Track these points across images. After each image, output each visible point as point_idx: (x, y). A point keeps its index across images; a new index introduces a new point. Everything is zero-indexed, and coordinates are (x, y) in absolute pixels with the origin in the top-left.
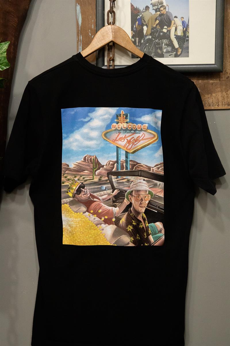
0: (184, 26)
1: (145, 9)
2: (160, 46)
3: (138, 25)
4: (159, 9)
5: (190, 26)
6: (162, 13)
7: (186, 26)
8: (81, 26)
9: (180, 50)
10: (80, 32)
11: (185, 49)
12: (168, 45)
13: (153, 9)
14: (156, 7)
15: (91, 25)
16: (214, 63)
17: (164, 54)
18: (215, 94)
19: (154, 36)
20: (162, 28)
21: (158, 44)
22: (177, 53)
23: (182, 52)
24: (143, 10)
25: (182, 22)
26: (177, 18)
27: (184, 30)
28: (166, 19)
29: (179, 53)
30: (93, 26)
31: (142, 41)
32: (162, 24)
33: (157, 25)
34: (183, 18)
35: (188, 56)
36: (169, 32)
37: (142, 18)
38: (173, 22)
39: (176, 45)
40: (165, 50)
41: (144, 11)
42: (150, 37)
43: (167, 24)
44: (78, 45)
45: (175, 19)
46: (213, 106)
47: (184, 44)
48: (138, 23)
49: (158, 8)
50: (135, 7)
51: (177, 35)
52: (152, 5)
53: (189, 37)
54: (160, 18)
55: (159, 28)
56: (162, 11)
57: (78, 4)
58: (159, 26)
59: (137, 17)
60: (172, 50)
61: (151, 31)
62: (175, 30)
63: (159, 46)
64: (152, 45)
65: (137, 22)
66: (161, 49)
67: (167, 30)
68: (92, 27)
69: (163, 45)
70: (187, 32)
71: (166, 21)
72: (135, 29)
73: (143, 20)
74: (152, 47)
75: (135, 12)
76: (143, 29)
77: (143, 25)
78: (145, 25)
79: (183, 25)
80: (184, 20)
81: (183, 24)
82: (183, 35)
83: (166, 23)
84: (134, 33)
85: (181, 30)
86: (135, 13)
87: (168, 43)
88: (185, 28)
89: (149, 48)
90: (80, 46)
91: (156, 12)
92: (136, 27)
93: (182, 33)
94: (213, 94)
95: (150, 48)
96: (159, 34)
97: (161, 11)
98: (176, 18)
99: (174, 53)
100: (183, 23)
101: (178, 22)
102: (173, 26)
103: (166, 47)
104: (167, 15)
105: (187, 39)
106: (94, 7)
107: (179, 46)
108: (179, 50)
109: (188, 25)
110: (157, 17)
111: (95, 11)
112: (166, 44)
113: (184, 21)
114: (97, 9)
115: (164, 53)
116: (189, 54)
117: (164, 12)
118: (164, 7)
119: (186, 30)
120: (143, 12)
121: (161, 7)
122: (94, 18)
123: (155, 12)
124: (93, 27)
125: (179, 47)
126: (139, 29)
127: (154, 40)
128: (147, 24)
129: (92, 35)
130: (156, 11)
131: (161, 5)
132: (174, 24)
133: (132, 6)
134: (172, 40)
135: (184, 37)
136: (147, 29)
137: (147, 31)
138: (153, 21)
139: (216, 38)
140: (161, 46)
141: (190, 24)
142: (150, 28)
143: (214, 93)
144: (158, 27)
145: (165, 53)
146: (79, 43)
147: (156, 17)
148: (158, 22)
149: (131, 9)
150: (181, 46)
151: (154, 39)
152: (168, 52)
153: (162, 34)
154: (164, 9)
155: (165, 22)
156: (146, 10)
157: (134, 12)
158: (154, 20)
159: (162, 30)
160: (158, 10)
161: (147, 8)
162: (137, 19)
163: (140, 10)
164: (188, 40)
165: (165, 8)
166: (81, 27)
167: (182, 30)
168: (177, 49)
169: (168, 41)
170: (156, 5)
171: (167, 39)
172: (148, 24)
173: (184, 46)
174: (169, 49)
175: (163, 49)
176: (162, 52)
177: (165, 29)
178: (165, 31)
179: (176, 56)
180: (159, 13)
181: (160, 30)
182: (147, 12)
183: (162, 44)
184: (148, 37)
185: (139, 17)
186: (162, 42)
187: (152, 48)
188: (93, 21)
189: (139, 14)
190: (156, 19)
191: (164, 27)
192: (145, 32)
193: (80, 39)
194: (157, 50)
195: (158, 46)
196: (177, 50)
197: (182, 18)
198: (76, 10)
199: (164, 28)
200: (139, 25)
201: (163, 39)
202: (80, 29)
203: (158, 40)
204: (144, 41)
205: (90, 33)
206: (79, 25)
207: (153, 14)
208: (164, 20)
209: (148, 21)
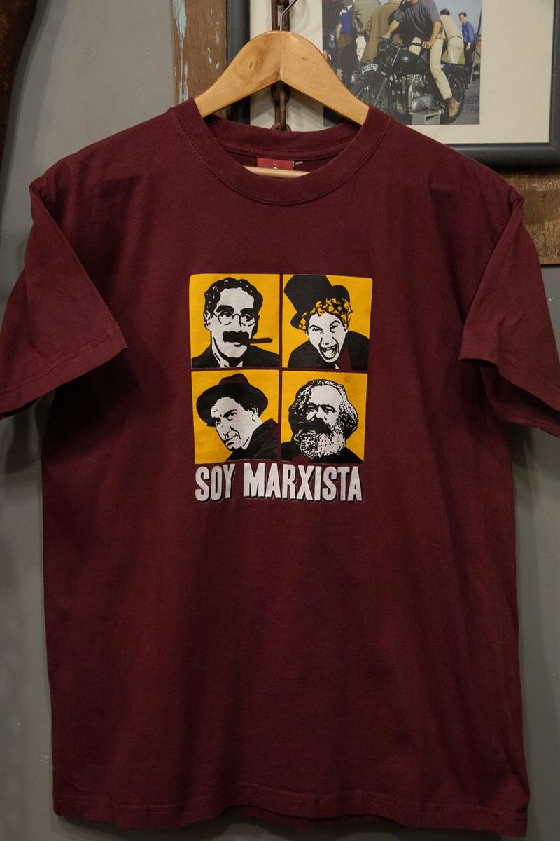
0: (468, 39)
2: (402, 93)
3: (341, 34)
5: (483, 38)
6: (408, 1)
7: (472, 38)
8: (185, 38)
9: (455, 105)
10: (182, 54)
11: (468, 100)
12: (422, 90)
15: (214, 34)
16: (546, 140)
17: (411, 116)
18: (552, 223)
19: (385, 65)
20: (408, 43)
21: (397, 87)
22: (447, 113)
23: (460, 109)
25: (463, 26)
26: (448, 14)
27: (468, 47)
28: (418, 18)
29: (452, 114)
30: (217, 36)
31: (353, 77)
32: (406, 32)
33: (393, 34)
34: (465, 15)
35: (476, 121)
36: (426, 53)
37: (353, 14)
38: (437, 26)
39: (446, 92)
40: (414, 105)
42: (375, 67)
43: (422, 32)
44: (178, 91)
45: (444, 18)
46: (545, 255)
47: (467, 88)
48: (342, 28)
51: (446, 61)
53: (480, 68)
54: (401, 15)
55: (400, 41)
58: (400, 38)
59: (340, 10)
60: (434, 103)
61: (378, 51)
62: (442, 49)
63: (399, 93)
64: (381, 90)
65: (340, 26)
66: (404, 100)
67: (420, 48)
68: (215, 40)
69: (410, 89)
70: (476, 55)
71: (417, 23)
72: (333, 46)
73: (357, 18)
74: (379, 94)
76: (355, 46)
77: (355, 35)
78: (361, 34)
79: (463, 34)
80: (467, 19)
81: (466, 33)
82: (463, 61)
83: (419, 30)
84: (330, 56)
85: (459, 48)
86: (334, 0)
87: (423, 85)
88: (469, 44)
89: (371, 98)
90: (183, 92)
92: (335, 39)
93: (461, 57)
94: (546, 223)
95: (376, 97)
96: (399, 60)
98: (445, 16)
99: (440, 112)
100: (465, 28)
101: (452, 26)
102: (436, 38)
103: (417, 93)
104: (422, 8)
105: (476, 73)
107: (453, 92)
108: (453, 105)
109: (478, 35)
110: (395, 11)
112: (418, 89)
113: (467, 23)
115: (412, 114)
116: (479, 116)
119: (474, 48)
122: (221, 13)
124: (218, 41)
125: (454, 95)
126: (344, 45)
127: (386, 77)
128: (365, 31)
129: (215, 63)
132: (441, 32)
134: (435, 77)
135: (467, 69)
136: (367, 46)
137: (366, 49)
138: (383, 22)
139: (552, 73)
140: (404, 92)
141: (483, 32)
142: (374, 41)
143: (551, 220)
144: (397, 40)
145: (414, 112)
146: (181, 84)
147: (392, 11)
148: (395, 24)
150: (457, 94)
151: (384, 74)
152: (421, 109)
153: (406, 59)
155: (415, 24)
158: (385, 20)
159: (408, 48)
162: (339, 17)
164: (477, 78)
166: (184, 41)
167: (463, 47)
168: (448, 100)
169: (423, 79)
171: (422, 73)
172: (370, 31)
173: (468, 93)
174: (427, 100)
175: (409, 101)
176: (407, 108)
177: (416, 44)
178: (415, 50)
179: (445, 120)
183: (408, 87)
184: (368, 68)
185: (344, 11)
187: (380, 98)
188: (218, 23)
189: (344, 1)
190: (391, 19)
191: (412, 40)
192: (360, 54)
193: (184, 75)
194: (394, 104)
195: (396, 93)
196: (447, 103)
197: (462, 15)
199: (414, 44)
200: (345, 33)
201: (409, 74)
202: (182, 45)
203: (395, 75)
204: (358, 80)
205: (211, 58)
206: (180, 36)
207: (383, 4)
208: (413, 20)
209: (370, 24)
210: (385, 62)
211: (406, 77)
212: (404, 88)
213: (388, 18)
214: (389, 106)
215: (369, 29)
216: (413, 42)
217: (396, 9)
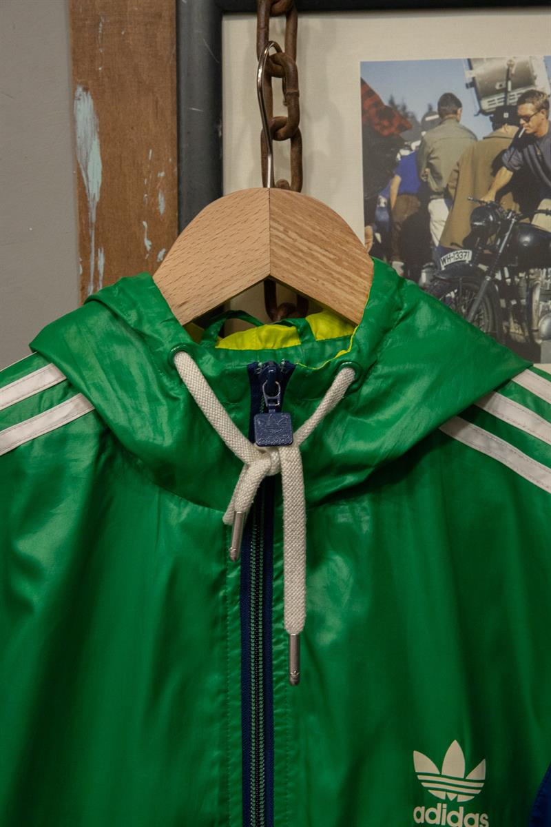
1: (435, 109)
2: (519, 303)
3: (399, 194)
4: (513, 110)
6: (530, 131)
8: (101, 201)
10: (92, 233)
13: (482, 112)
14: (497, 101)
15: (154, 195)
17: (538, 347)
19: (486, 252)
20: (530, 209)
21: (510, 291)
24: (427, 115)
28: (549, 164)
30: (161, 199)
31: (423, 275)
32: (526, 190)
33: (500, 194)
37: (423, 157)
40: (544, 326)
41: (433, 122)
42: (467, 256)
48: (401, 185)
49: (506, 108)
50: (386, 103)
52: (473, 89)
54: (516, 159)
55: (515, 207)
56: (527, 118)
57: (80, 89)
58: (515, 200)
59: (398, 151)
61: (472, 225)
63: (514, 302)
64: (479, 299)
65: (397, 180)
66: (525, 316)
68: (157, 204)
69: (536, 296)
71: (548, 173)
72: (383, 216)
73: (430, 166)
74: (474, 308)
75: (384, 127)
76: (426, 217)
77: (425, 195)
78: (439, 194)
84: (378, 236)
86: (386, 132)
91: (496, 127)
92: (388, 204)
95: (468, 311)
96: (513, 241)
97: (522, 121)
103: (550, 303)
106: (168, 104)
110: (504, 151)
111: (171, 121)
112: (550, 294)
114: (184, 115)
115: (540, 342)
117: (539, 125)
118: (540, 102)
120: (427, 126)
121: (523, 100)
122: (168, 157)
123: (491, 123)
124: (162, 208)
126: (406, 216)
127: (487, 273)
128: (446, 189)
129: (155, 247)
130: (497, 119)
131: (523, 91)
133: (367, 93)
136: (450, 218)
137: (449, 222)
138: (480, 170)
140: (524, 301)
142: (465, 208)
144: (509, 204)
145: (544, 339)
147: (498, 151)
148: (505, 176)
149: (364, 112)
151: (484, 267)
153: (527, 239)
154: (539, 109)
155: (543, 176)
156: (442, 114)
157: (378, 128)
158: (484, 169)
159: (531, 219)
160: (506, 115)
161: (449, 104)
162: (394, 164)
163: (413, 117)
165: (547, 102)
166: (98, 208)
170: (498, 92)
172: (456, 188)
175: (535, 318)
176: (531, 331)
177: (547, 212)
178: (544, 222)
180: (510, 131)
181: (519, 218)
182: (449, 124)
183: (531, 291)
184: (452, 258)
185: (405, 152)
186: (528, 281)
187: (478, 312)
188: (162, 174)
189: (404, 135)
190: (497, 165)
191: (538, 203)
192: (437, 231)
194: (505, 324)
195: (508, 303)
198: (74, 121)
199: (542, 211)
200: (407, 193)
201: (534, 267)
202: (93, 215)
203: (506, 270)
204: (434, 279)
205: (149, 238)
206: (90, 199)
207: (480, 138)
208: (539, 167)
209: (456, 174)
210: (485, 247)
211: (528, 274)
212: (524, 293)
213: (491, 163)
214: (494, 328)
215: (454, 184)
216: (540, 208)
217: (506, 146)
